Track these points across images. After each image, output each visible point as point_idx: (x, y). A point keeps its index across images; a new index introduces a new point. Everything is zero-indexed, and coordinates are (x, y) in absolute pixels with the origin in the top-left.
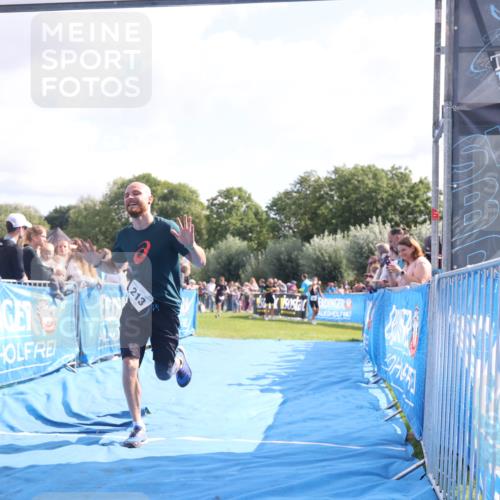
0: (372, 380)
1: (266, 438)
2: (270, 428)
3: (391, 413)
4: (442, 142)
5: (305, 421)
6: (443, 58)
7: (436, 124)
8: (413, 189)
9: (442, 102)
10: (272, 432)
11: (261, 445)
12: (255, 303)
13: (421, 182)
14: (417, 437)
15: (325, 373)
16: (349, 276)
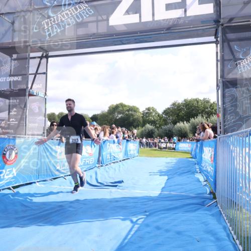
0: (199, 172)
1: (162, 191)
2: (163, 188)
3: (205, 183)
4: (219, 91)
5: (175, 185)
6: (219, 63)
7: (217, 85)
8: (211, 105)
9: (219, 78)
10: (164, 189)
11: (161, 193)
12: (158, 145)
13: (214, 103)
14: (214, 192)
15: (183, 169)
16: (191, 136)
